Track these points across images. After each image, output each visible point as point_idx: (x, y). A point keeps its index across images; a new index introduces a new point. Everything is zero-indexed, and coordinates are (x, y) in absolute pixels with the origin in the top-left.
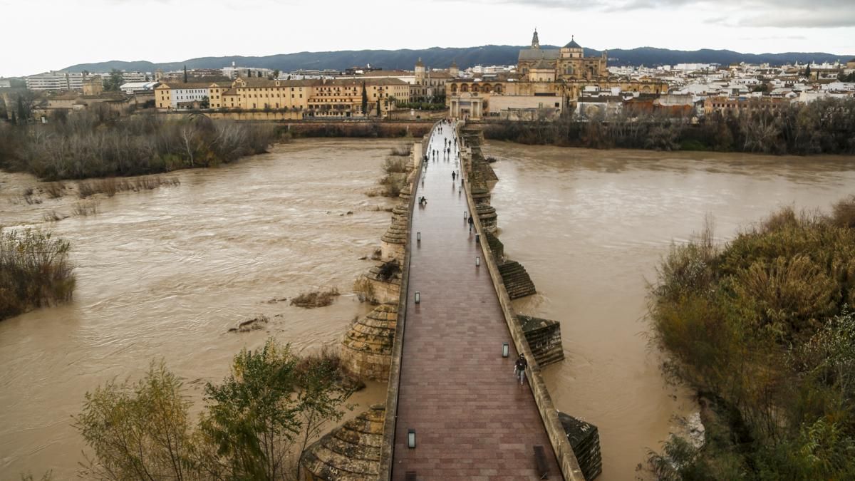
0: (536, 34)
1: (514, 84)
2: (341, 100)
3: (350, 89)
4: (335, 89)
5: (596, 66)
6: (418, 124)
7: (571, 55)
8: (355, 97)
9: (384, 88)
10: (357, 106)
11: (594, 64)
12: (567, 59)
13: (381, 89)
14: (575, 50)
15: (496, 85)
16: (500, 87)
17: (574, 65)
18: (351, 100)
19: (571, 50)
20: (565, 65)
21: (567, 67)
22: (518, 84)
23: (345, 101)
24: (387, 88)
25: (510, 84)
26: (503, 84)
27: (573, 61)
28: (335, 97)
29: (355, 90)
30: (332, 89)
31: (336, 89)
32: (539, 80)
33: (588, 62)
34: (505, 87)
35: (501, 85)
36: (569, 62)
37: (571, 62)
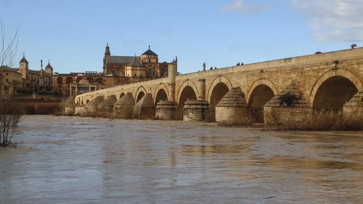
0: (108, 48)
6: (47, 104)
7: (150, 60)
9: (4, 74)
14: (153, 56)
15: (98, 79)
19: (150, 56)
21: (148, 69)
22: (117, 78)
25: (110, 78)
35: (101, 79)
36: (149, 66)
37: (151, 66)
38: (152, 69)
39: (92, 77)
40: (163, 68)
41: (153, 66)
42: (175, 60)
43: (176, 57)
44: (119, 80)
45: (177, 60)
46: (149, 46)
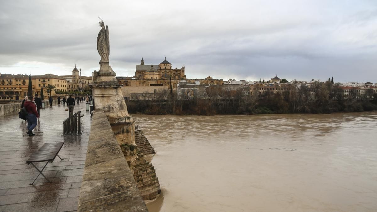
1: (135, 81)
2: (12, 88)
3: (20, 81)
4: (7, 81)
5: (179, 73)
7: (165, 67)
8: (24, 86)
9: (47, 80)
10: (25, 93)
11: (178, 72)
12: (163, 69)
13: (44, 81)
14: (168, 65)
15: (125, 81)
16: (127, 83)
17: (168, 73)
18: (21, 88)
19: (165, 65)
20: (163, 73)
21: (164, 73)
22: (138, 81)
23: (15, 88)
24: (49, 80)
25: (133, 81)
26: (129, 81)
27: (167, 70)
28: (7, 86)
29: (24, 81)
30: (5, 81)
31: (9, 81)
32: (150, 78)
33: (175, 71)
34: (130, 83)
35: (127, 81)
36: (165, 71)
37: (166, 71)
38: (167, 73)
39: (120, 80)
40: (175, 72)
41: (167, 72)
42: (183, 67)
43: (184, 65)
44: (140, 82)
45: (184, 67)
46: (165, 58)
